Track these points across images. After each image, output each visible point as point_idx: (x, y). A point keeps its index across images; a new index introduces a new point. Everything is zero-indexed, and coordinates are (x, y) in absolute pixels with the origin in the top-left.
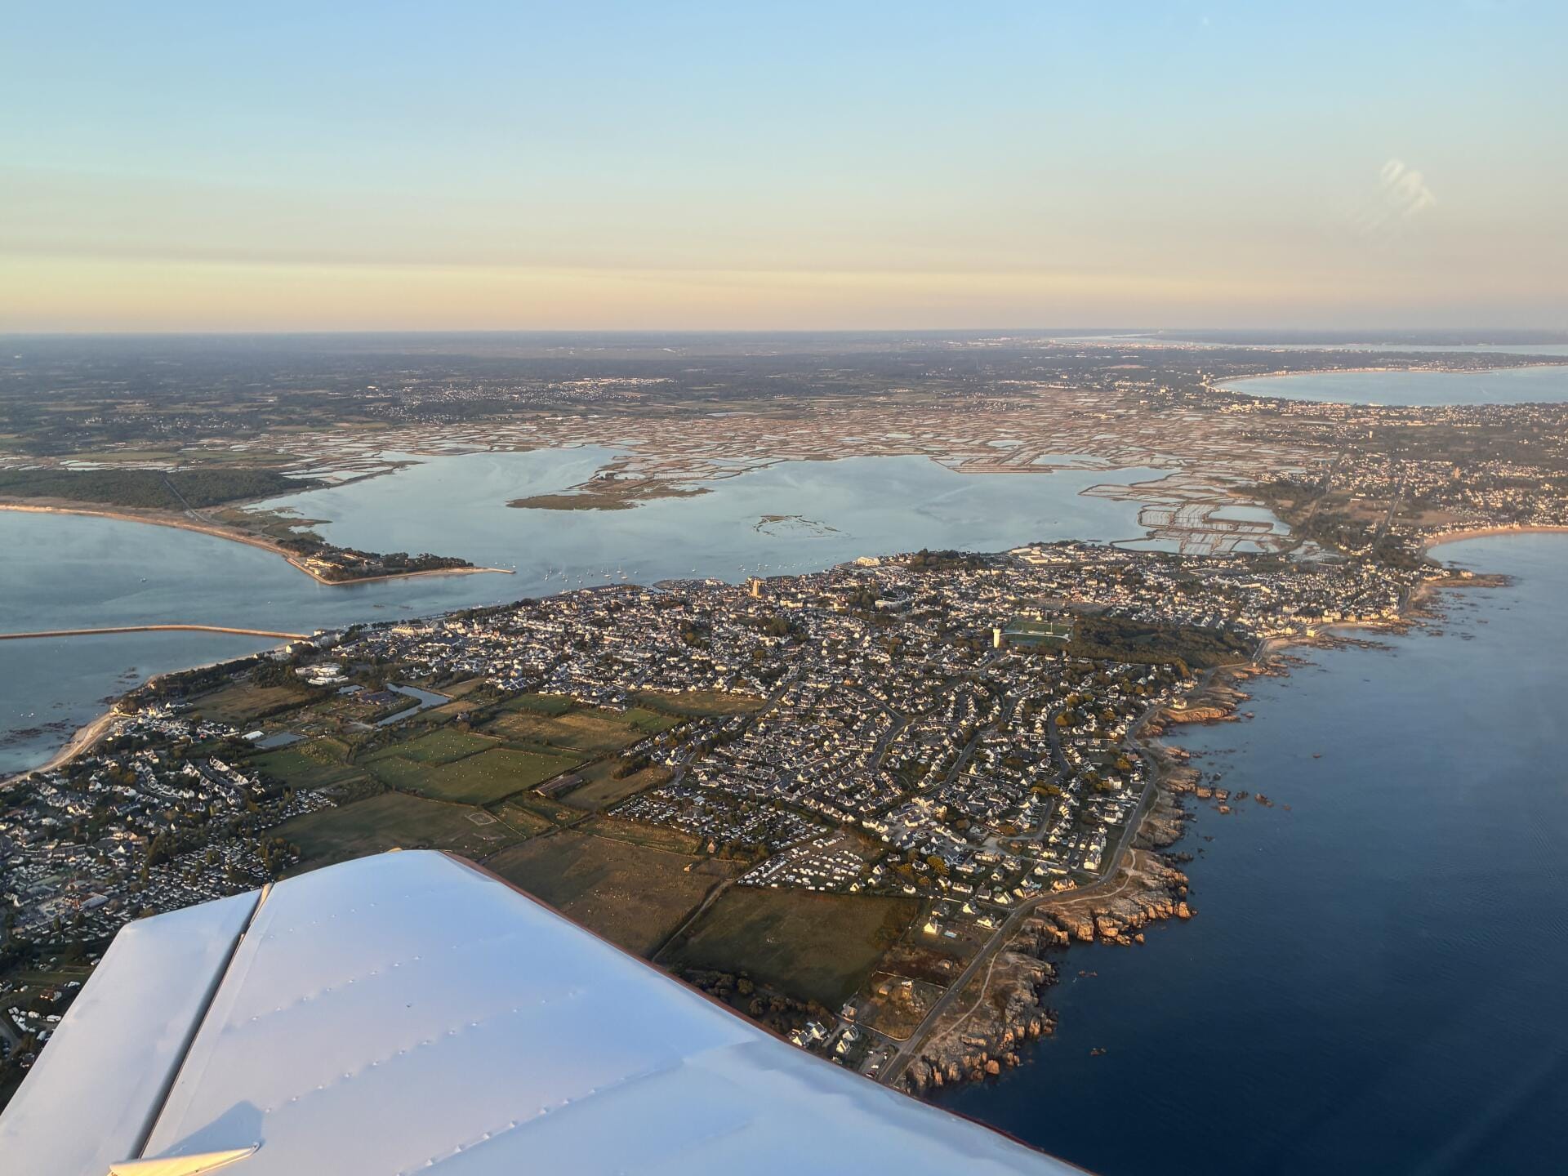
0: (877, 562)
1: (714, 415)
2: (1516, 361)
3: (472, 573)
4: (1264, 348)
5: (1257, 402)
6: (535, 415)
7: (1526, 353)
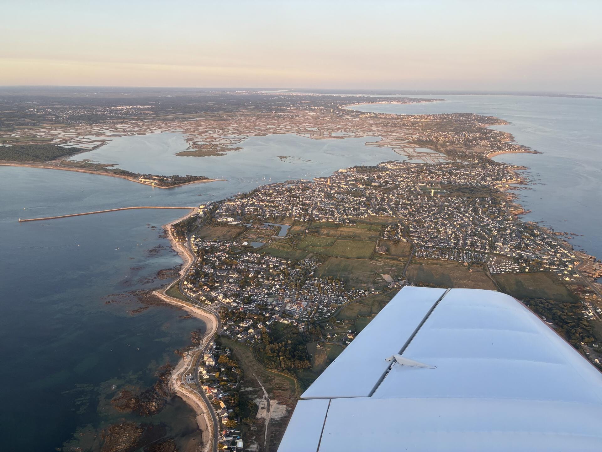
0: (346, 171)
3: (212, 181)
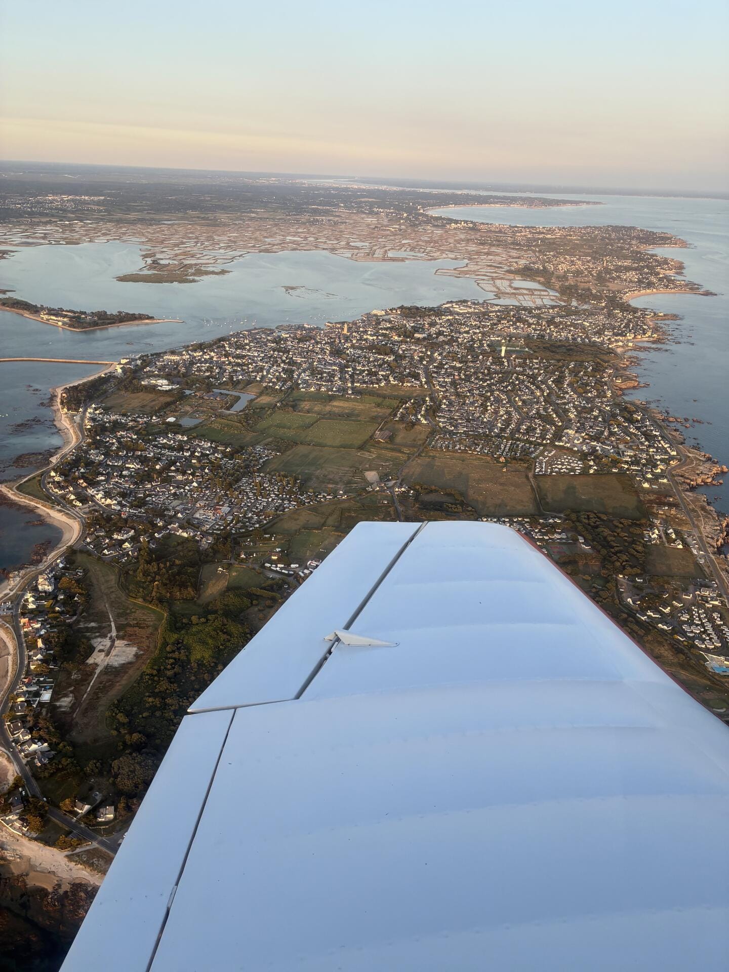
0: (383, 313)
1: (165, 222)
2: (557, 203)
4: (427, 191)
5: (463, 223)
6: (48, 219)
7: (560, 199)
